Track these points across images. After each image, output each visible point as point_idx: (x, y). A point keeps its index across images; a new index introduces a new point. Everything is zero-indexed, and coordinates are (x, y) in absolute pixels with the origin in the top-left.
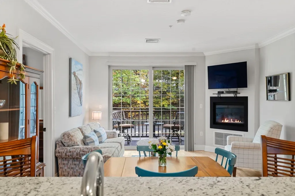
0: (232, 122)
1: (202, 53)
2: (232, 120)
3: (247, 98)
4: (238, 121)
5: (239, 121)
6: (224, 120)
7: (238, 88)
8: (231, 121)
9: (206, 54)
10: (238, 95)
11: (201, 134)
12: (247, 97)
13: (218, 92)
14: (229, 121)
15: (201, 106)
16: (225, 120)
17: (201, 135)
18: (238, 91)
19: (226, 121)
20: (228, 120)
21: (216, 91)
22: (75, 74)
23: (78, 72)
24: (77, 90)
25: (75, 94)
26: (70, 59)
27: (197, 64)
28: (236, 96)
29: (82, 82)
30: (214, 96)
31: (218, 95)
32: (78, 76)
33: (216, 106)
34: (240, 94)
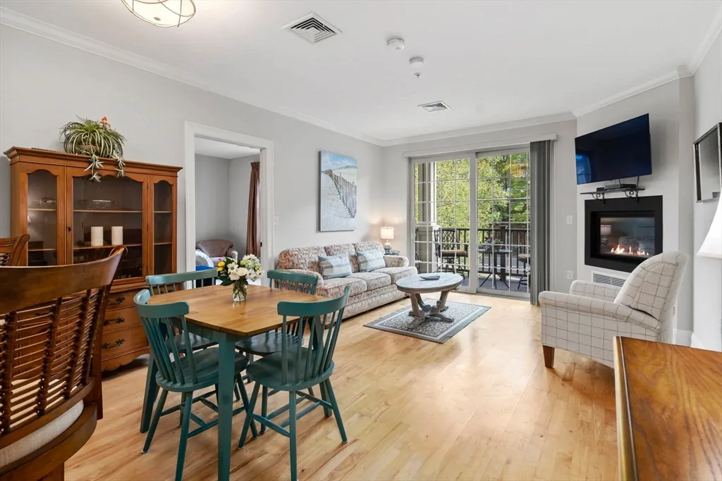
0: (631, 253)
1: (570, 113)
2: (630, 248)
3: (660, 198)
4: (644, 253)
5: (646, 253)
6: (615, 250)
7: (641, 177)
8: (629, 251)
9: (577, 114)
10: (641, 194)
12: (662, 196)
13: (598, 189)
14: (624, 251)
15: (569, 220)
16: (618, 249)
18: (640, 185)
19: (619, 251)
20: (623, 249)
21: (593, 187)
22: (330, 173)
23: (341, 171)
24: (339, 196)
25: (334, 200)
26: (320, 153)
27: (557, 136)
28: (634, 196)
29: (356, 184)
30: (590, 197)
31: (595, 195)
32: (343, 176)
33: (599, 220)
34: (646, 190)
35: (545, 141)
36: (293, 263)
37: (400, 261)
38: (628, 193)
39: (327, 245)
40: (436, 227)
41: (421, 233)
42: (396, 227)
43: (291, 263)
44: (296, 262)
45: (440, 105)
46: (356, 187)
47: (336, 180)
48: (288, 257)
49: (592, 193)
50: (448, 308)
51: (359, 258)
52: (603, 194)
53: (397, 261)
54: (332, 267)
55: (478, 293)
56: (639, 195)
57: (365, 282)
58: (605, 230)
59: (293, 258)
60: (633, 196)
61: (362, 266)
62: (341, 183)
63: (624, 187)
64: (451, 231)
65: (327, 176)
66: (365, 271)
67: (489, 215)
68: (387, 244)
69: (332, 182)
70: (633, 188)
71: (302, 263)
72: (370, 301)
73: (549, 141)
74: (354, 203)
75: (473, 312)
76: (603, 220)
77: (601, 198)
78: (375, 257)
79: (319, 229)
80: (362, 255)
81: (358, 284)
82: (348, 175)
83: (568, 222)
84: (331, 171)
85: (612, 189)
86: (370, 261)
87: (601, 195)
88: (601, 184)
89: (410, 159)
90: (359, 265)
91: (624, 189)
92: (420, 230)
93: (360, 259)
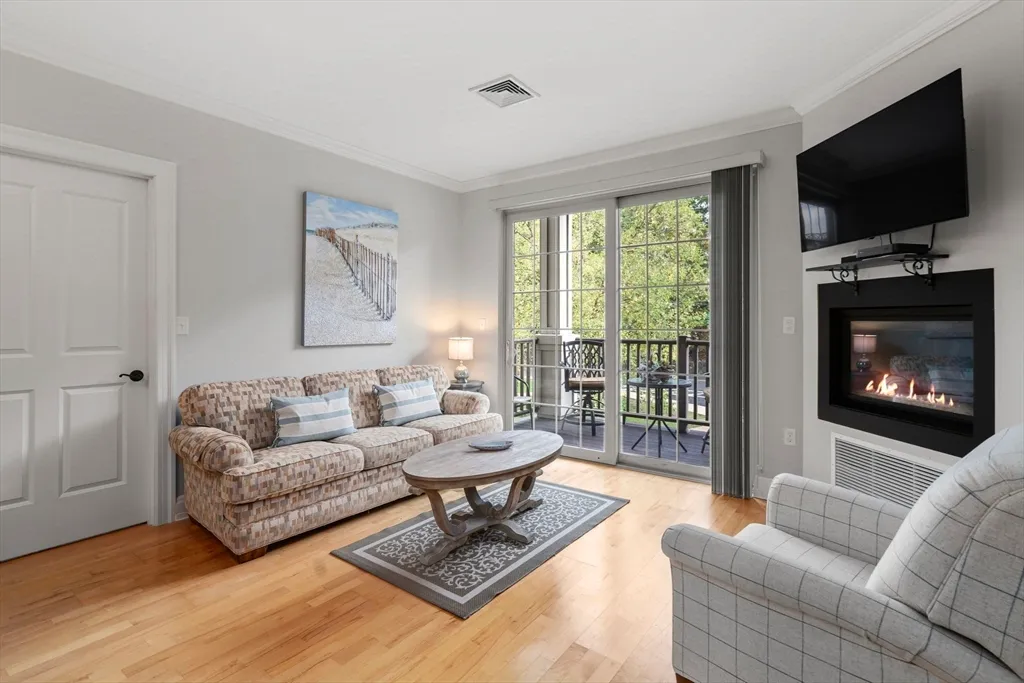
0: (912, 398)
1: (790, 107)
2: (912, 386)
3: (987, 275)
4: (942, 399)
5: (947, 401)
7: (940, 226)
8: (908, 392)
10: (940, 267)
11: (786, 436)
12: (991, 271)
13: (843, 259)
15: (788, 325)
16: (883, 384)
17: (786, 443)
18: (939, 246)
19: (887, 389)
20: (895, 386)
21: (834, 255)
22: (329, 235)
23: (358, 231)
24: (353, 279)
25: (339, 286)
26: (304, 195)
27: (764, 158)
28: (924, 271)
29: (395, 256)
30: (828, 278)
31: (837, 274)
32: (361, 241)
33: (849, 326)
34: (950, 258)
35: (740, 168)
36: (203, 414)
37: (471, 402)
38: (909, 266)
39: (309, 374)
40: (568, 336)
41: (543, 348)
42: (478, 337)
43: (198, 414)
44: (210, 411)
45: (509, 86)
46: (394, 264)
47: (345, 249)
48: (194, 400)
49: (831, 269)
50: (540, 502)
51: (381, 397)
52: (855, 270)
53: (465, 401)
54: (297, 420)
55: (620, 463)
56: (935, 271)
57: (360, 455)
58: (863, 343)
59: (203, 403)
60: (921, 272)
61: (387, 415)
62: (355, 254)
63: (903, 252)
64: (596, 344)
65: (323, 241)
66: (390, 424)
67: (690, 318)
68: (462, 368)
69: (333, 253)
70: (922, 253)
71: (226, 414)
72: (373, 491)
73: (747, 167)
74: (390, 293)
75: (589, 512)
76: (856, 325)
77: (850, 278)
78: (417, 398)
79: (301, 342)
80: (385, 392)
81: (336, 460)
82: (377, 241)
83: (785, 331)
84: (332, 231)
85: (874, 258)
86: (401, 403)
87: (852, 273)
88: (850, 249)
89: (506, 216)
90: (380, 411)
91: (901, 256)
92: (541, 342)
93: (383, 400)
